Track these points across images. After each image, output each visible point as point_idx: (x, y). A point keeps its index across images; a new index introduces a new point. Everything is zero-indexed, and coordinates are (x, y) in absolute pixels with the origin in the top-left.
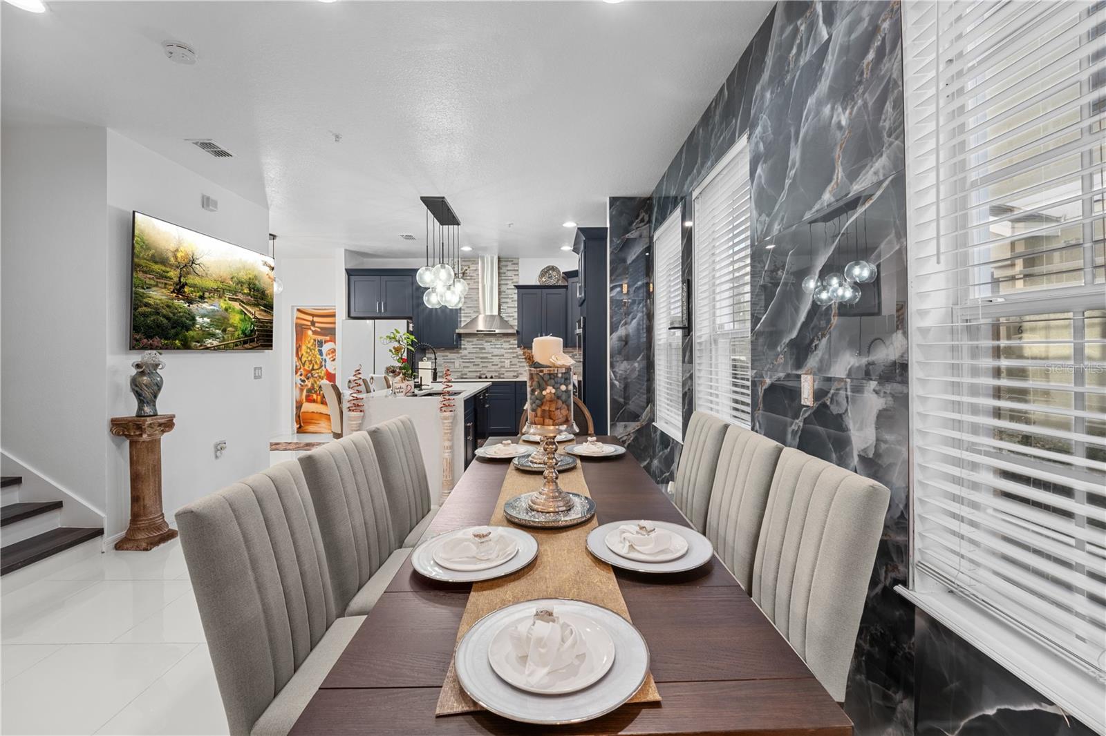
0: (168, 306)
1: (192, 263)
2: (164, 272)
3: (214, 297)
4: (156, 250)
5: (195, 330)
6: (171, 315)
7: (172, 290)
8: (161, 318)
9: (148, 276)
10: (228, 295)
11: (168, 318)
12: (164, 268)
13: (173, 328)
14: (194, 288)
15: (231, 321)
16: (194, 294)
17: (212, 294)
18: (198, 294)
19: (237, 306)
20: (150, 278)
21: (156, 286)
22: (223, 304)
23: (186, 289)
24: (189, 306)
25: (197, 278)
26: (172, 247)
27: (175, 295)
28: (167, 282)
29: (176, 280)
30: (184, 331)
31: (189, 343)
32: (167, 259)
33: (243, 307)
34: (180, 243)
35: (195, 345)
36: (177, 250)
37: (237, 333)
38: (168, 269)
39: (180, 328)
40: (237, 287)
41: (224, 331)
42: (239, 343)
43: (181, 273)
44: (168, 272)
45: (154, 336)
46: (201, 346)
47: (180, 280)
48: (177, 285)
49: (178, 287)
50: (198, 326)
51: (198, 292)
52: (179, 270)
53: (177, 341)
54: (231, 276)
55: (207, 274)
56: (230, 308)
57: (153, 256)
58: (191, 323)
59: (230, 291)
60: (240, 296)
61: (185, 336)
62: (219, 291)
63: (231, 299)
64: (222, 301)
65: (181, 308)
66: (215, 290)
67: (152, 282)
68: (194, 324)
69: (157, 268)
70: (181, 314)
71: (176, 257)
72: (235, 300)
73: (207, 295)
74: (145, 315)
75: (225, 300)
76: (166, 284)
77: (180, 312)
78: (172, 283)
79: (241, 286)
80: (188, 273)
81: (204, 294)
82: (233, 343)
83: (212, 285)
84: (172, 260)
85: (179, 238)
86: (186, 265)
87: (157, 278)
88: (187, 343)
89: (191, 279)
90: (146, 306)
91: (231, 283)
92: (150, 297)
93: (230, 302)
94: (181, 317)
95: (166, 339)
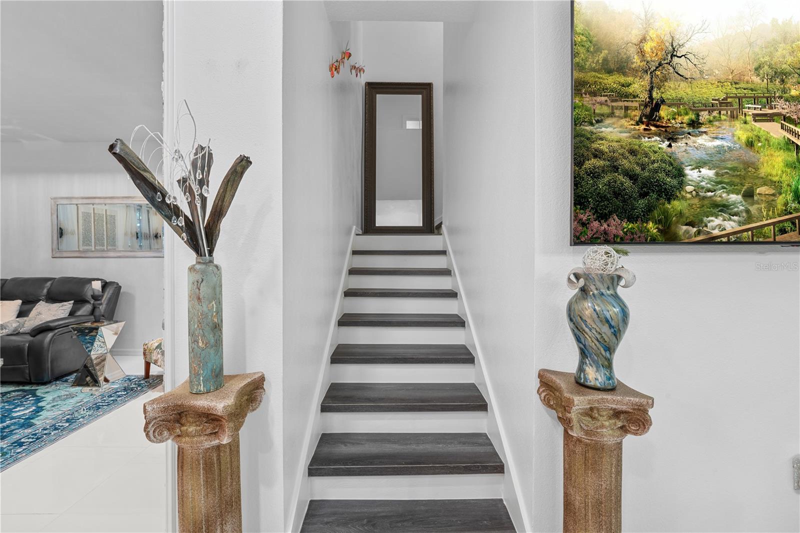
0: (633, 152)
1: (672, 56)
2: (623, 86)
3: (720, 120)
4: (609, 50)
5: (684, 198)
6: (638, 169)
7: (637, 118)
8: (621, 177)
9: (599, 99)
10: (751, 109)
11: (633, 177)
12: (622, 79)
13: (643, 195)
14: (678, 105)
15: (764, 170)
16: (679, 119)
17: (715, 113)
18: (686, 119)
19: (774, 131)
20: (601, 104)
21: (611, 115)
22: (740, 132)
23: (664, 112)
24: (670, 146)
25: (683, 85)
26: (634, 36)
27: (643, 127)
28: (626, 104)
29: (644, 96)
30: (662, 200)
31: (673, 228)
32: (628, 60)
33: (791, 131)
34: (648, 24)
35: (687, 232)
36: (644, 40)
37: (780, 200)
38: (630, 79)
39: (655, 196)
40: (771, 86)
41: (749, 195)
42: (788, 225)
43: (652, 83)
44: (629, 85)
45: (611, 213)
46: (699, 233)
47: (651, 97)
48: (646, 106)
49: (648, 109)
50: (689, 188)
51: (687, 114)
52: (647, 77)
53: (651, 225)
54: (756, 65)
55: (701, 72)
56: (759, 138)
57: (605, 60)
58: (675, 182)
59: (756, 100)
60: (781, 107)
61: (665, 213)
62: (731, 104)
63: (758, 118)
64: (738, 124)
65: (655, 152)
66: (721, 103)
67: (606, 110)
68: (681, 185)
69: (611, 81)
70: (656, 165)
71: (642, 53)
72: (770, 118)
73: (704, 116)
74: (595, 174)
75: (745, 123)
76: (627, 108)
77: (653, 162)
78: (636, 104)
79: (783, 81)
80: (665, 79)
81: (698, 115)
82: (774, 224)
83: (716, 93)
84: (637, 61)
85: (646, 16)
86: (660, 64)
87: (613, 101)
88: (669, 227)
89: (673, 90)
90: (595, 156)
91: (757, 80)
92: (601, 139)
93: (758, 125)
94: (656, 171)
95: (631, 219)
